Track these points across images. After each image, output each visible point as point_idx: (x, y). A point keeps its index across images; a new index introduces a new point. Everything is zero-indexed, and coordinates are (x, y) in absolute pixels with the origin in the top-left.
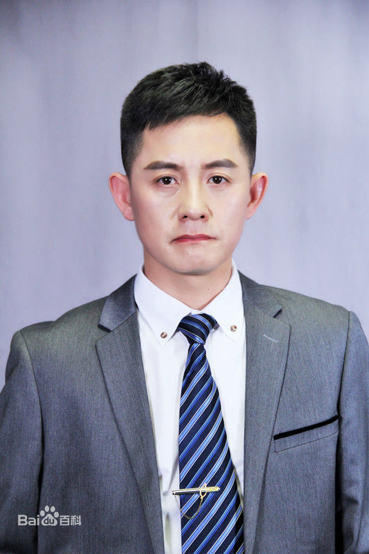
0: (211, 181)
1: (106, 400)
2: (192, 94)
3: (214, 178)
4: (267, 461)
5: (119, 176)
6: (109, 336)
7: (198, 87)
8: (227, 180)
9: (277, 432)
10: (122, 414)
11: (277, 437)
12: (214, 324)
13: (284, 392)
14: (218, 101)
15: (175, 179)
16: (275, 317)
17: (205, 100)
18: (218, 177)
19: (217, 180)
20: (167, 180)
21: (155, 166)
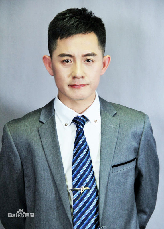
0: (86, 61)
1: (43, 152)
2: (78, 24)
3: (87, 60)
4: (109, 176)
5: (47, 57)
6: (44, 125)
7: (81, 21)
8: (93, 61)
9: (113, 165)
10: (50, 158)
11: (113, 167)
12: (87, 119)
13: (117, 148)
14: (89, 27)
15: (70, 60)
16: (113, 116)
17: (84, 27)
18: (89, 60)
19: (88, 61)
20: (67, 61)
21: (62, 55)
